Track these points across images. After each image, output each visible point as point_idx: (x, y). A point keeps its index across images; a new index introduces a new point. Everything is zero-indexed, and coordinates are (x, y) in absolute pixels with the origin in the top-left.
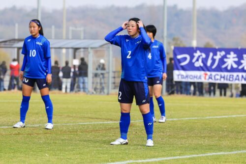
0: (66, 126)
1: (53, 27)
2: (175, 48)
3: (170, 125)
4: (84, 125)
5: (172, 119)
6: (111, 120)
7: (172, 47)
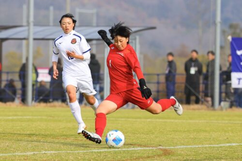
0: (73, 153)
1: (51, 8)
2: (233, 39)
3: (226, 153)
4: (100, 153)
5: (230, 144)
6: (140, 145)
7: (230, 38)
